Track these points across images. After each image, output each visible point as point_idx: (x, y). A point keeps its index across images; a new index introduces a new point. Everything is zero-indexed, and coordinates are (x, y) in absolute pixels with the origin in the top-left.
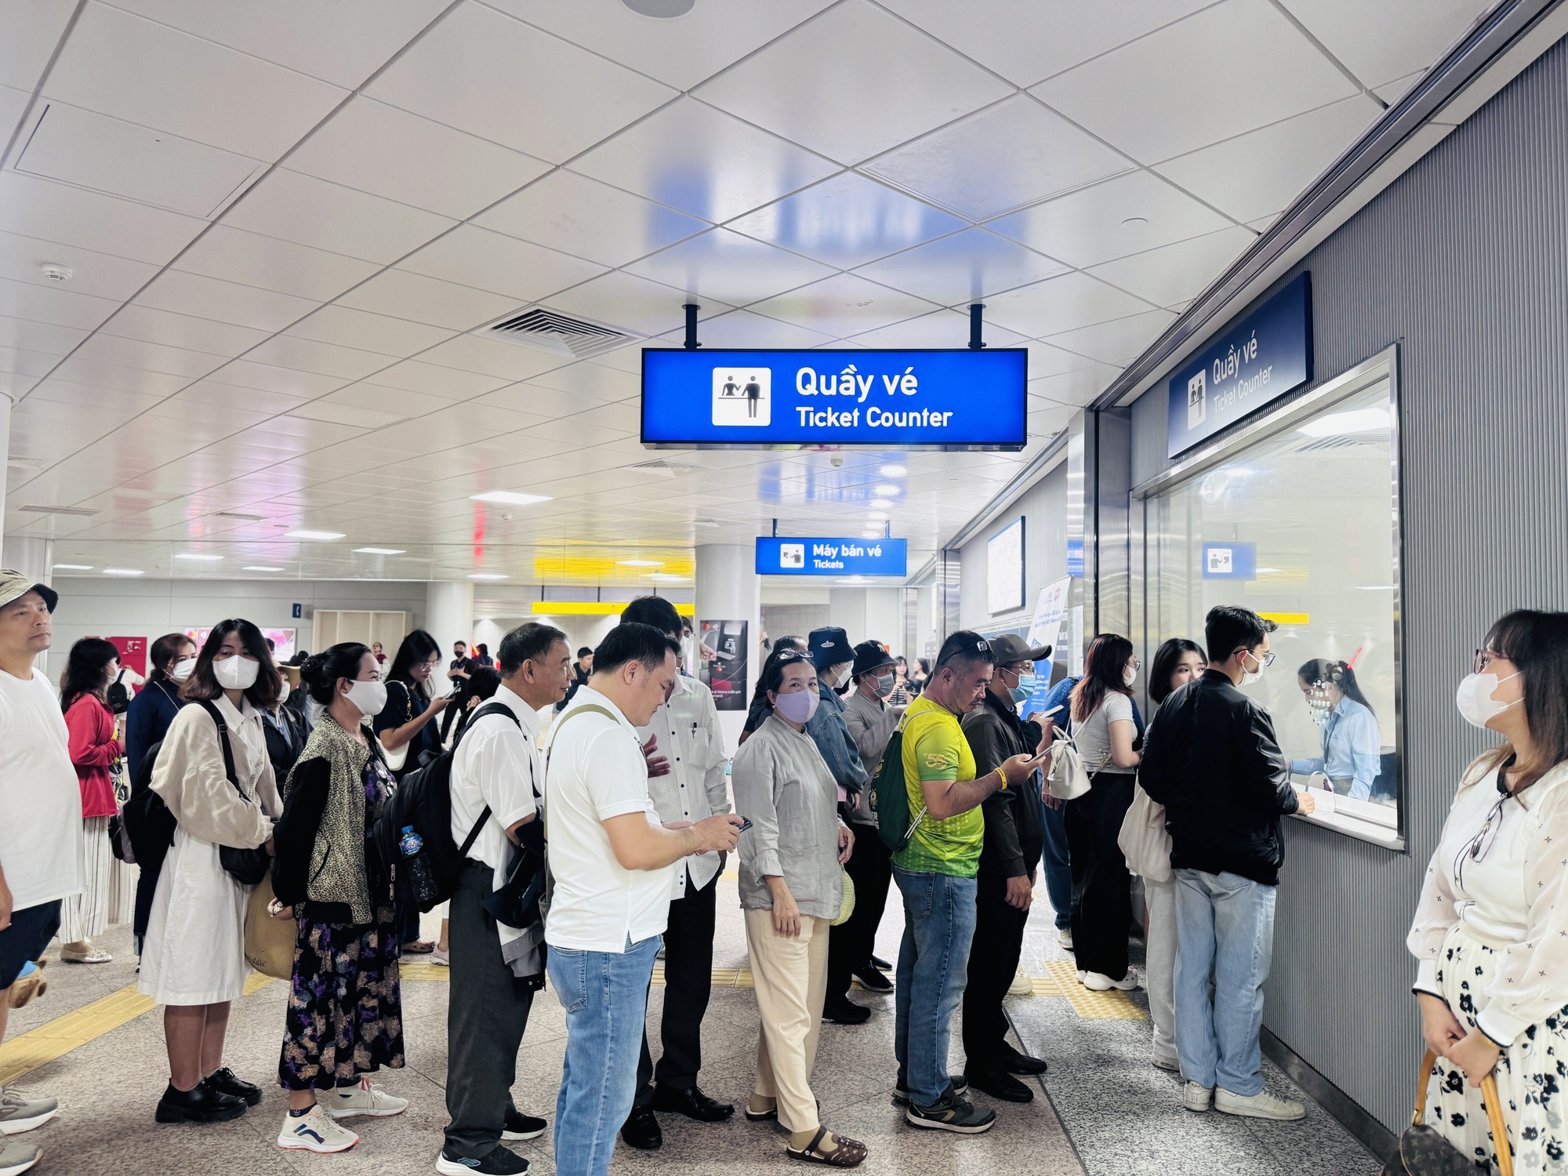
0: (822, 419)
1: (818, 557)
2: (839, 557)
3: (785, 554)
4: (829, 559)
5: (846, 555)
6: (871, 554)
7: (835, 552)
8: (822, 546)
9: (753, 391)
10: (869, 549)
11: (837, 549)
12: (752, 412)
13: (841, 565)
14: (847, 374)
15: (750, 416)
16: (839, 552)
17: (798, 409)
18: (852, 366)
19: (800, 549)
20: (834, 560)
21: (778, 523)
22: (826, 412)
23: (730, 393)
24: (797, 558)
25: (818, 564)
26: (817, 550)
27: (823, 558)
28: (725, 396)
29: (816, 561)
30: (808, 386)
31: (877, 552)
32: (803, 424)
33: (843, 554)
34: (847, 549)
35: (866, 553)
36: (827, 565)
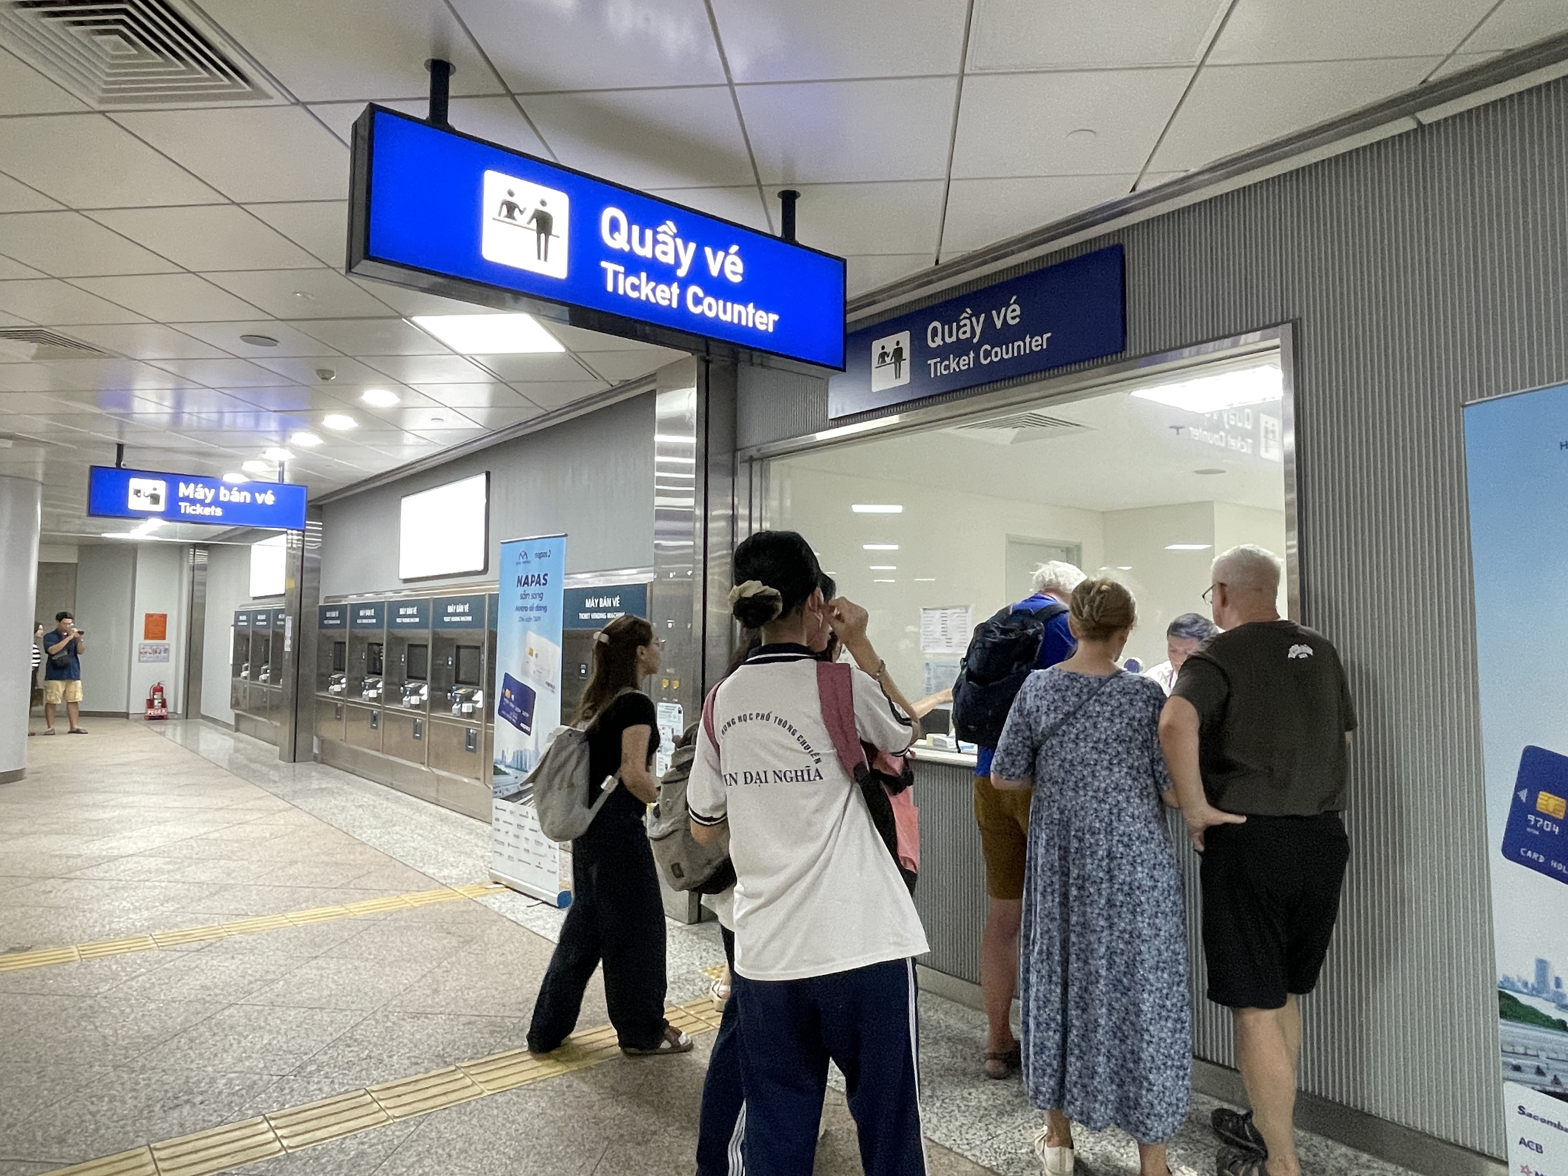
0: (635, 287)
1: (186, 499)
2: (216, 502)
3: (137, 492)
4: (202, 503)
5: (226, 499)
6: (260, 501)
7: (210, 495)
8: (192, 485)
9: (543, 223)
10: (257, 495)
11: (213, 491)
12: (543, 253)
13: (219, 512)
14: (665, 233)
15: (539, 258)
16: (217, 495)
17: (604, 264)
18: (670, 224)
19: (161, 487)
20: (209, 505)
21: (126, 451)
22: (639, 278)
23: (510, 215)
24: (155, 499)
25: (186, 508)
26: (183, 490)
27: (193, 502)
28: (502, 218)
29: (182, 504)
30: (616, 235)
31: (269, 499)
32: (610, 288)
33: (222, 498)
34: (227, 492)
35: (254, 499)
36: (199, 510)
